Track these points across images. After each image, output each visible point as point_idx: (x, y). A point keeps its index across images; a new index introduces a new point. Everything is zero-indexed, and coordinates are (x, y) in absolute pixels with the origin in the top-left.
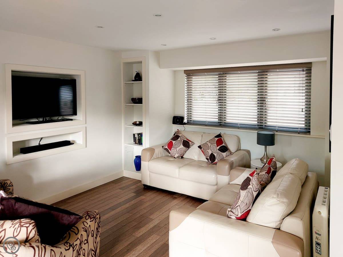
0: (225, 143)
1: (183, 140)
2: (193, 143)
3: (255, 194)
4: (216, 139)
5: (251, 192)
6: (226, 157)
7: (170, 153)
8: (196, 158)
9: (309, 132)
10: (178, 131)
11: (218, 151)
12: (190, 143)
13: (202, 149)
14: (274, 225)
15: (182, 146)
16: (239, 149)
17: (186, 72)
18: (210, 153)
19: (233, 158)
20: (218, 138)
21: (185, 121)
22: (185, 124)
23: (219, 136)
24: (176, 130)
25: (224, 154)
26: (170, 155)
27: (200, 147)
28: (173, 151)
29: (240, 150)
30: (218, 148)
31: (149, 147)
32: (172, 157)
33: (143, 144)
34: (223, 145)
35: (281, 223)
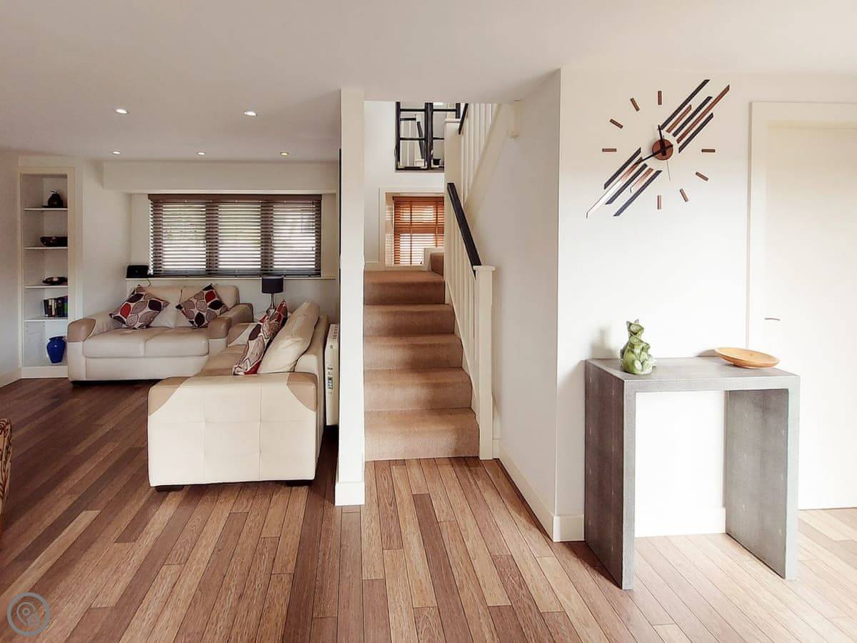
0: (218, 297)
1: (148, 301)
2: (167, 304)
3: (266, 341)
4: (205, 292)
5: (261, 340)
6: (221, 314)
7: (125, 323)
8: (171, 324)
9: (320, 274)
10: (140, 288)
11: (208, 308)
12: (162, 303)
13: (183, 309)
14: (288, 369)
15: (148, 309)
16: (237, 303)
17: (151, 196)
18: (196, 312)
19: (230, 315)
20: (207, 292)
21: (151, 271)
22: (150, 276)
23: (210, 287)
24: (136, 287)
25: (218, 311)
26: (124, 326)
27: (179, 307)
28: (132, 319)
29: (239, 304)
30: (209, 304)
31: (82, 318)
32: (129, 328)
33: (69, 315)
34: (216, 299)
35: (295, 365)
